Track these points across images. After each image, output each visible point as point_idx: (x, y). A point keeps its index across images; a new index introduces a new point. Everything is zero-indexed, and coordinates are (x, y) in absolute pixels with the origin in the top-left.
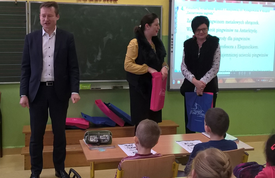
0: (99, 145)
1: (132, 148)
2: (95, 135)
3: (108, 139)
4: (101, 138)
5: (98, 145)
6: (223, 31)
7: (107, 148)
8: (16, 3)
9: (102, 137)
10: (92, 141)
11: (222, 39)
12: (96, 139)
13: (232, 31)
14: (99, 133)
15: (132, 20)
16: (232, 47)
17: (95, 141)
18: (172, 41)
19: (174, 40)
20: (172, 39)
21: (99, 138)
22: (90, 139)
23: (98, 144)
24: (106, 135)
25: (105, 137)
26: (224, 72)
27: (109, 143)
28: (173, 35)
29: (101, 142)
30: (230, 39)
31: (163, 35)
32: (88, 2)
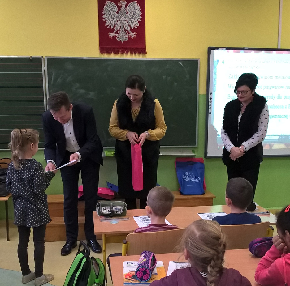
0: (112, 217)
1: (147, 220)
2: (108, 206)
3: (122, 210)
4: (114, 210)
6: (272, 88)
7: (119, 220)
8: (31, 58)
9: (115, 208)
10: (105, 212)
11: (270, 97)
12: (109, 210)
13: (282, 87)
14: (112, 204)
15: (164, 77)
16: (281, 107)
17: (107, 212)
18: (211, 100)
19: (212, 100)
20: (211, 99)
21: (112, 209)
22: (103, 210)
23: (110, 216)
24: (119, 206)
25: (119, 208)
26: (271, 136)
27: (123, 215)
28: (211, 94)
29: (114, 213)
30: (279, 97)
31: (200, 94)
32: (112, 56)
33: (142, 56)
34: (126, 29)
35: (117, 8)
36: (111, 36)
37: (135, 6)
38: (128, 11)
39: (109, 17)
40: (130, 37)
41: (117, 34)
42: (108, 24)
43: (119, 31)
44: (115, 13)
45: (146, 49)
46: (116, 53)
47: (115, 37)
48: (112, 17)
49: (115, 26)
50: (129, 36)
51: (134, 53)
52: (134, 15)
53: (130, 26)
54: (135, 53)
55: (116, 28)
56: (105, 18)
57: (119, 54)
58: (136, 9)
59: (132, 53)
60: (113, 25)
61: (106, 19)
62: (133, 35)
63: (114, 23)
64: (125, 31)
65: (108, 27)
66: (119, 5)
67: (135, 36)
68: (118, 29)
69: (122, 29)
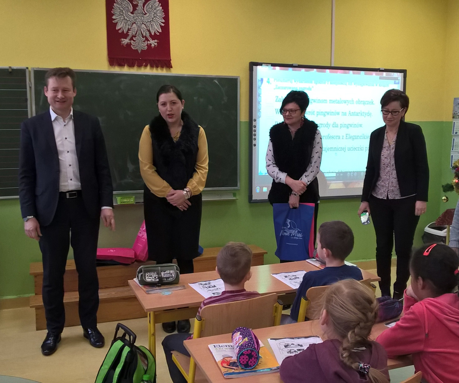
1: (210, 287)
2: (154, 271)
3: (173, 276)
4: (163, 276)
5: (159, 286)
6: (326, 114)
7: (172, 289)
9: (164, 274)
11: (324, 126)
13: (338, 114)
14: (159, 268)
15: (195, 98)
16: (337, 137)
17: (154, 280)
18: (255, 129)
19: (257, 129)
20: (255, 127)
21: (160, 276)
24: (170, 270)
25: (170, 273)
26: (327, 173)
27: (175, 282)
28: (255, 120)
29: (163, 281)
30: (335, 125)
31: (241, 121)
32: (126, 70)
33: (166, 70)
34: (144, 35)
35: (132, 8)
36: (123, 43)
37: (156, 6)
38: (146, 12)
39: (122, 19)
40: (149, 46)
41: (132, 41)
42: (120, 27)
43: (135, 37)
44: (129, 14)
45: (171, 62)
46: (131, 65)
47: (129, 45)
48: (125, 19)
49: (129, 30)
50: (148, 44)
51: (155, 66)
52: (154, 17)
53: (149, 31)
54: (157, 67)
55: (130, 33)
56: (115, 19)
57: (135, 68)
58: (157, 9)
59: (152, 66)
60: (127, 29)
61: (117, 20)
62: (154, 43)
63: (127, 26)
64: (143, 37)
65: (120, 32)
66: (134, 3)
67: (156, 44)
68: (134, 34)
69: (139, 34)
